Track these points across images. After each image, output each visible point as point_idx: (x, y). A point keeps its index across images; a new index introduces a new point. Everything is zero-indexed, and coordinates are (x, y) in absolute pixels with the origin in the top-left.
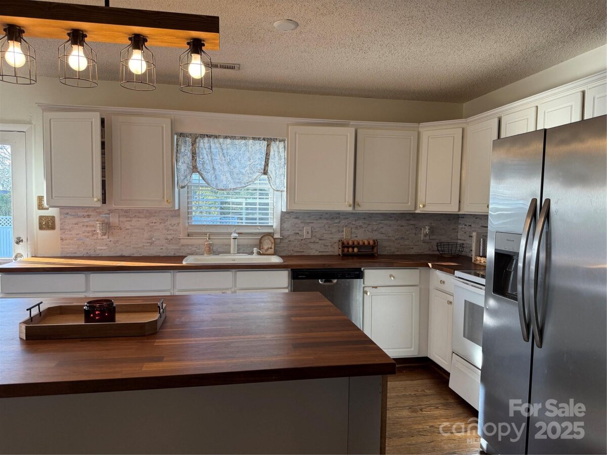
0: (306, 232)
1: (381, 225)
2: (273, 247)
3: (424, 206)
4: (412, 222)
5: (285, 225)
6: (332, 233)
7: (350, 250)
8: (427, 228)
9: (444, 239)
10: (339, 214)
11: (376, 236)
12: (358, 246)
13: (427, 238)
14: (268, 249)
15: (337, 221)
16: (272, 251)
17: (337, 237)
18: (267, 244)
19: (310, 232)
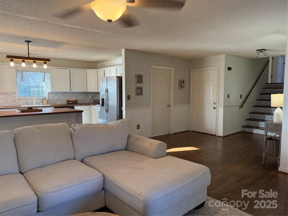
0: (56, 98)
1: (78, 96)
2: (47, 102)
3: (89, 90)
4: (87, 95)
5: (50, 96)
6: (64, 98)
7: (70, 102)
8: (91, 96)
9: (95, 99)
10: (66, 92)
11: (77, 98)
12: (72, 101)
13: (91, 99)
14: (45, 103)
15: (65, 94)
16: (46, 103)
17: (65, 99)
18: (45, 101)
19: (57, 98)
